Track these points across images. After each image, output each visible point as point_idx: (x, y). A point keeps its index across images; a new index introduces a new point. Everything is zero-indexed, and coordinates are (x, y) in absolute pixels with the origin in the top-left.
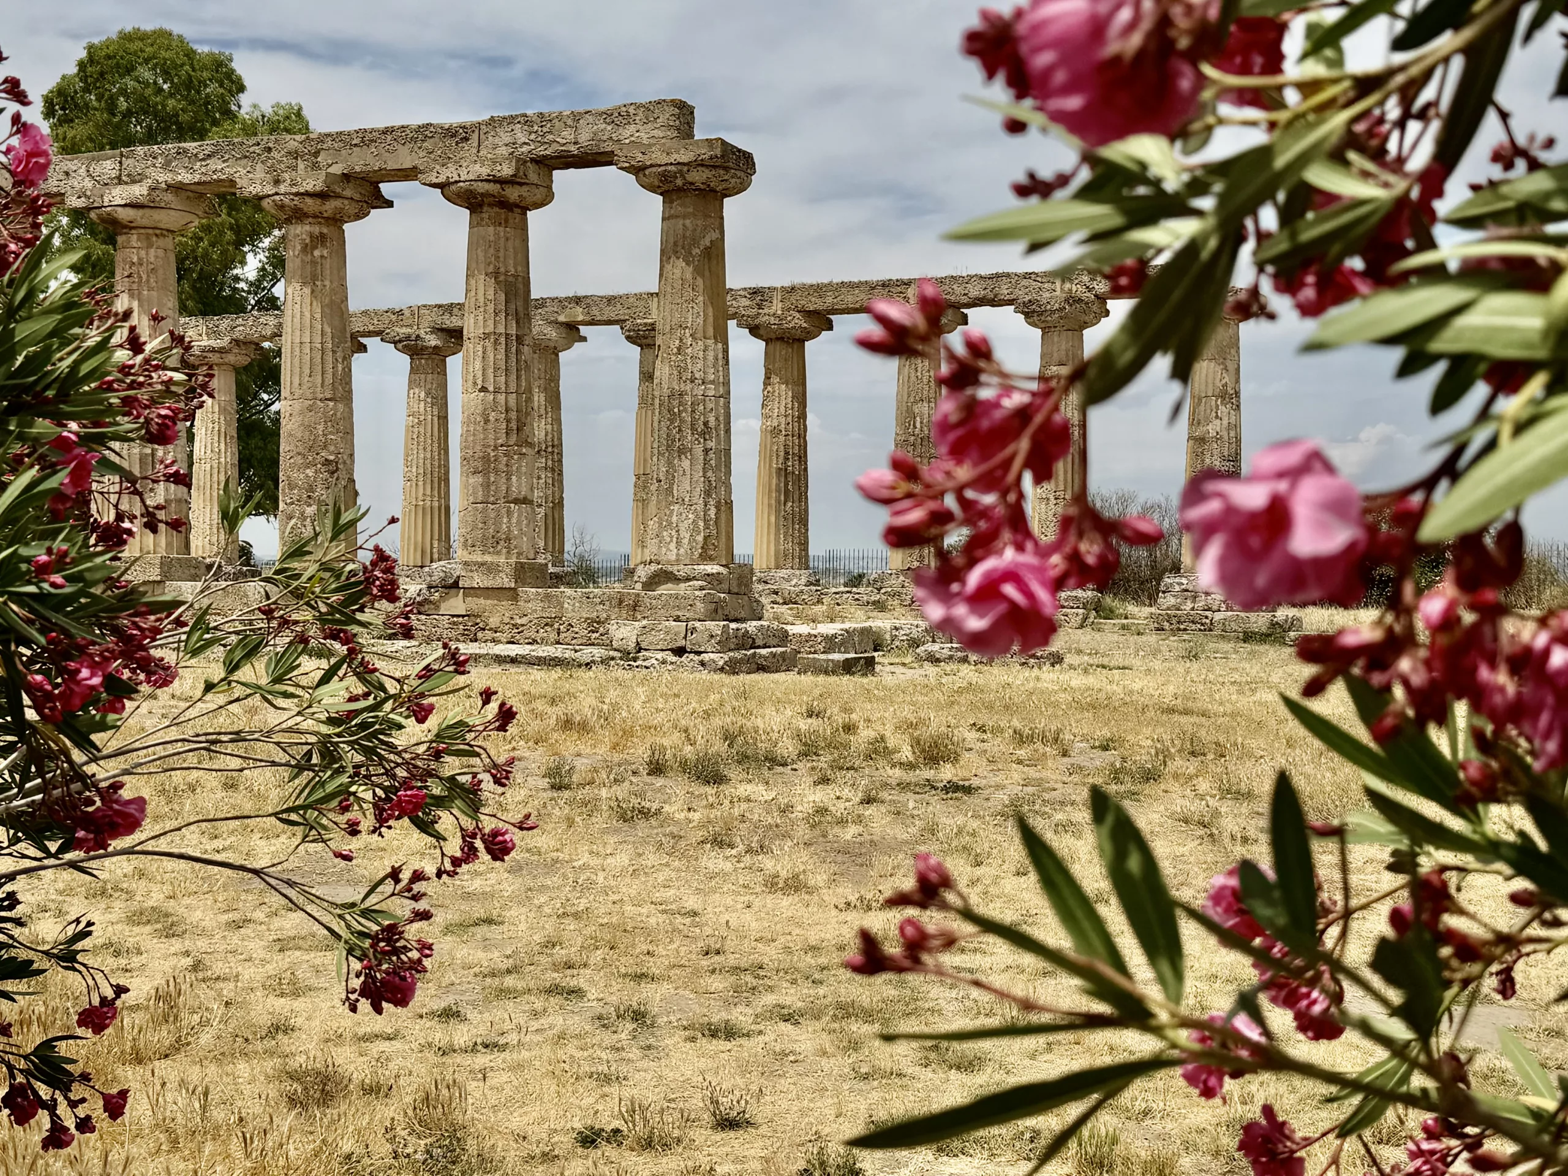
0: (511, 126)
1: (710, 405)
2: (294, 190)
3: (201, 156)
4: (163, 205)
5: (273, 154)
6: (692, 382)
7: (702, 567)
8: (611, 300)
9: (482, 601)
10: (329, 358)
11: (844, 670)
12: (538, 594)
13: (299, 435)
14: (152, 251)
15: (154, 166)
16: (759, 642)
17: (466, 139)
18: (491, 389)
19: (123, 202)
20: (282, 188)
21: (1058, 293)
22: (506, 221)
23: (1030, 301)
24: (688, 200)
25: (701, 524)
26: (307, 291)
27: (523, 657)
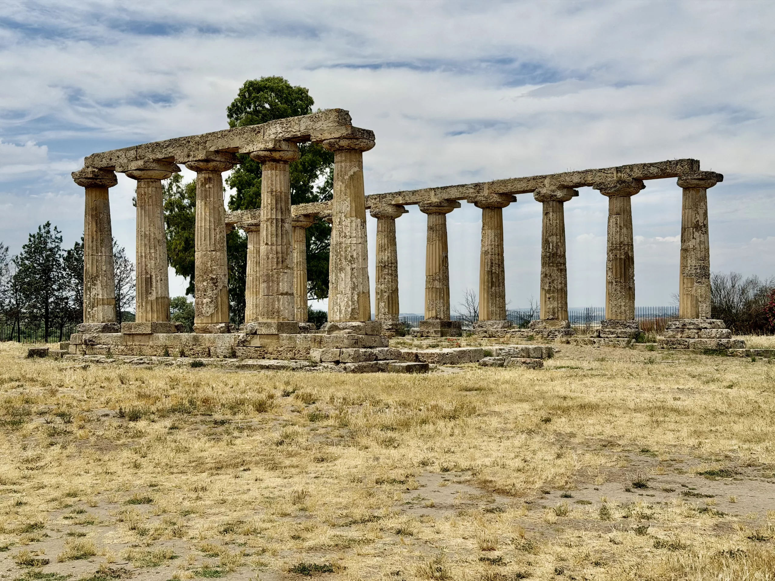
0: (275, 125)
1: (354, 248)
2: (195, 159)
3: (165, 146)
4: (151, 168)
5: (191, 143)
6: (345, 237)
7: (350, 323)
8: (414, 193)
9: (266, 340)
10: (213, 232)
11: (407, 370)
12: (287, 336)
13: (200, 267)
14: (150, 189)
15: (148, 152)
16: (379, 358)
17: (259, 132)
18: (270, 244)
19: (135, 169)
20: (191, 159)
21: (615, 178)
22: (276, 167)
23: (600, 183)
24: (343, 154)
25: (350, 303)
26: (203, 203)
27: (271, 366)
